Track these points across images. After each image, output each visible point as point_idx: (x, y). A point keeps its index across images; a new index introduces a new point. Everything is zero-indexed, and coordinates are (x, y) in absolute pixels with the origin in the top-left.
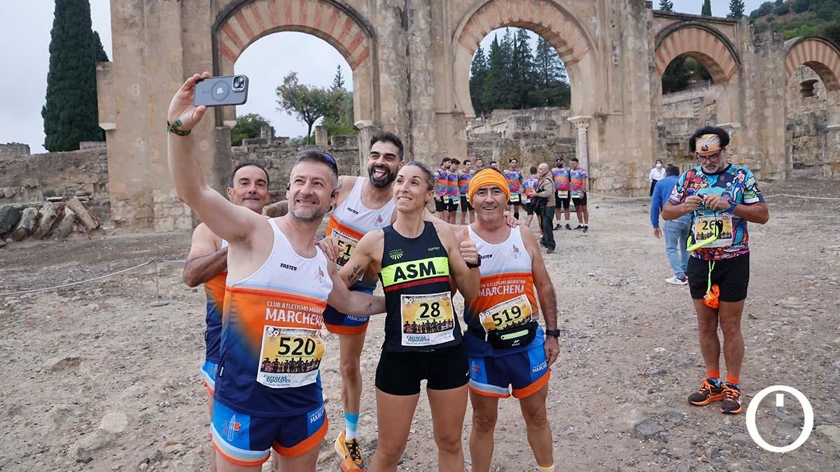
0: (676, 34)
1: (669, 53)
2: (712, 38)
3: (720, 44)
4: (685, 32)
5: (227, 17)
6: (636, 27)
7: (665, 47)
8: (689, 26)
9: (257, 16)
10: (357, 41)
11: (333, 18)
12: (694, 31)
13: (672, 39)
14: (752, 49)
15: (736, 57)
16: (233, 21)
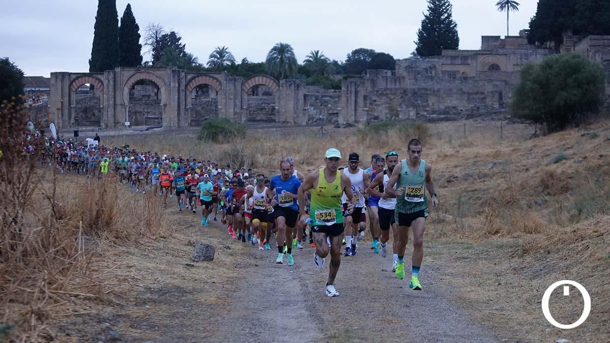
0: (197, 79)
1: (193, 85)
2: (212, 79)
3: (215, 81)
4: (200, 78)
5: (72, 82)
6: (174, 79)
7: (192, 82)
8: (202, 76)
9: (79, 82)
10: (101, 86)
11: (95, 82)
12: (204, 77)
13: (195, 80)
14: (225, 82)
15: (220, 84)
16: (74, 83)
